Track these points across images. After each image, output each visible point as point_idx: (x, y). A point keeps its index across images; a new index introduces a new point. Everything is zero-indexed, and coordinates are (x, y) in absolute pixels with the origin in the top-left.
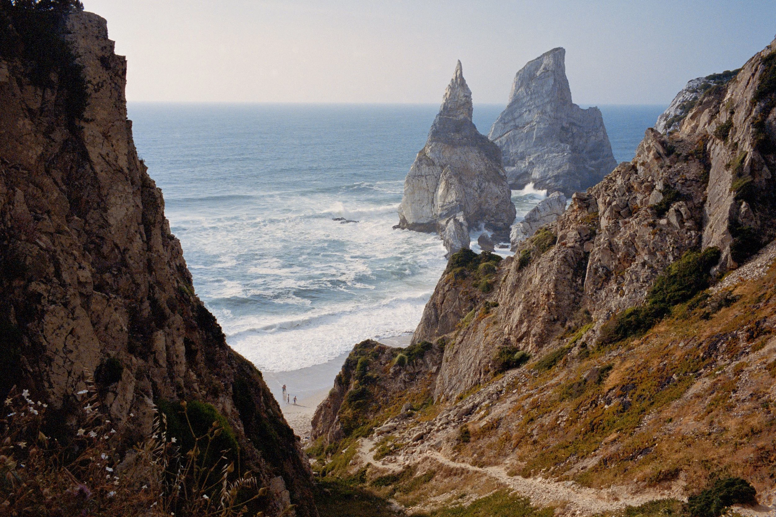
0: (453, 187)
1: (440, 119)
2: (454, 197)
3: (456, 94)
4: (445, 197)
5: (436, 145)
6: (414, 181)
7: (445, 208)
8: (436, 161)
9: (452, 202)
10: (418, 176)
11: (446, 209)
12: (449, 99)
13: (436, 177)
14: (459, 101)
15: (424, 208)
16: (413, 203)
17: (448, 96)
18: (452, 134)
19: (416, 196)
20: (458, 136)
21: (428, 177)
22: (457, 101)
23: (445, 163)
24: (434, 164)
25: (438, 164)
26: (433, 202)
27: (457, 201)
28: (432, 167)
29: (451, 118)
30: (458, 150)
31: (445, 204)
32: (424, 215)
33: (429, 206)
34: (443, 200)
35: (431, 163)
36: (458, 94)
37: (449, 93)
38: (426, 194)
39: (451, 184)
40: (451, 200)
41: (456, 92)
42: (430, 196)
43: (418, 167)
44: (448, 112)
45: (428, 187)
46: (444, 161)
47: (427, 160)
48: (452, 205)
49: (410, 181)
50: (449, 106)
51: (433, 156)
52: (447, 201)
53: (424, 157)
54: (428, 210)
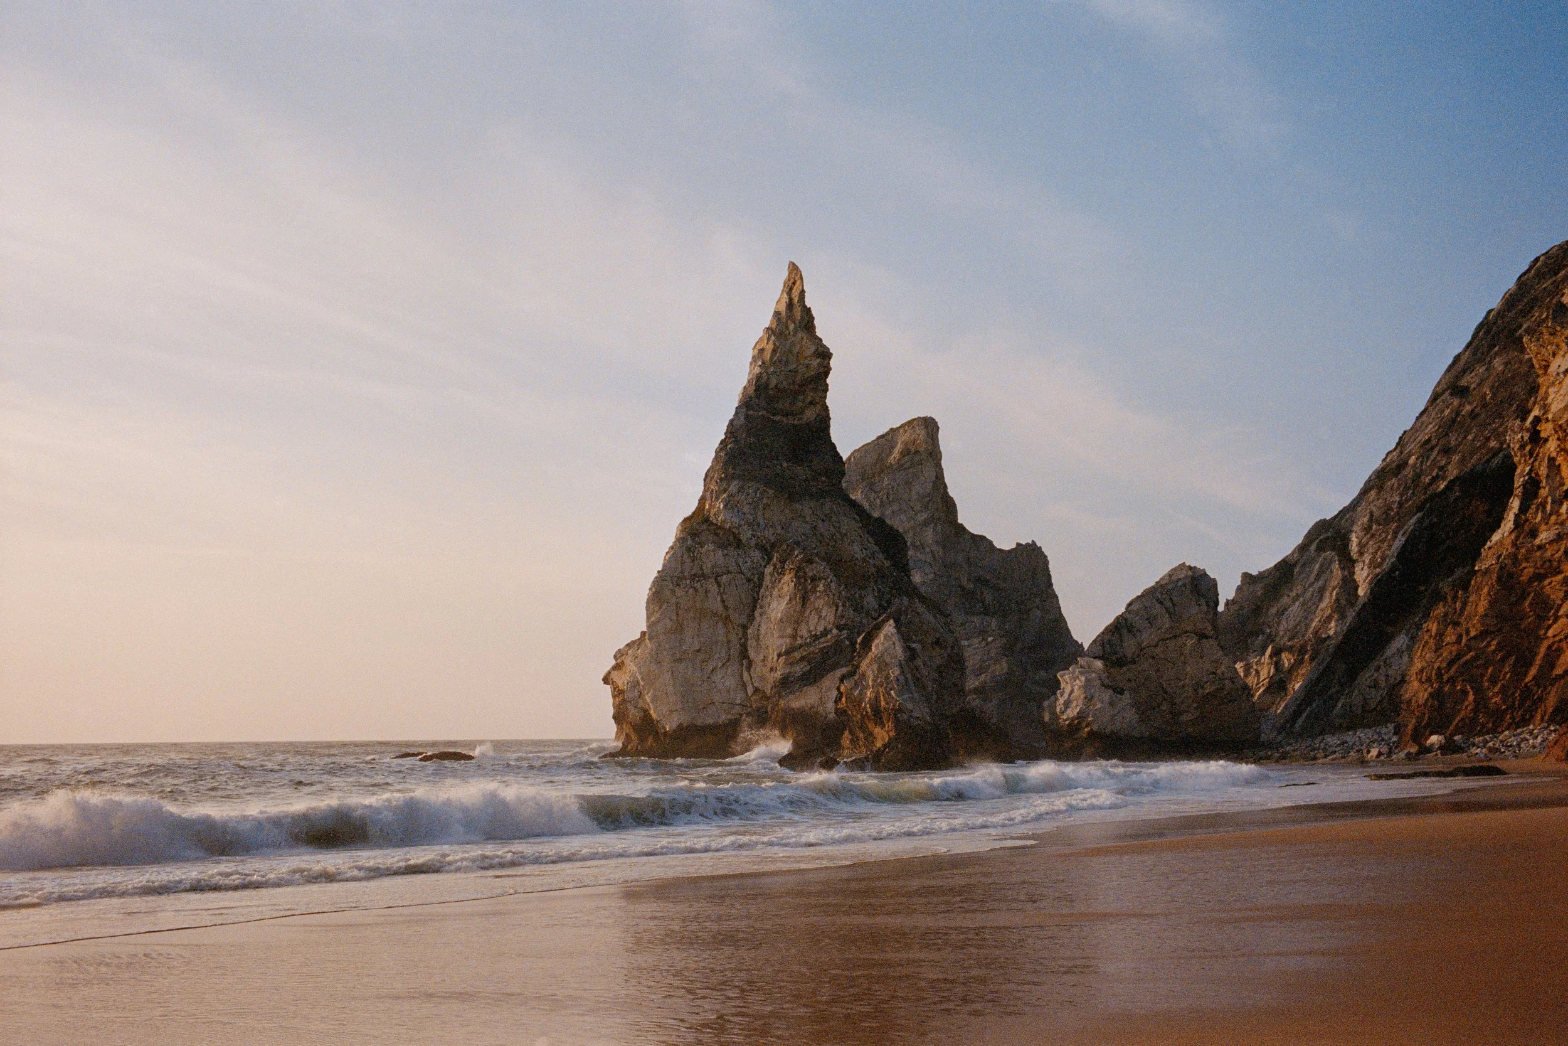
0: (821, 587)
1: (747, 417)
2: (831, 617)
3: (790, 351)
4: (796, 619)
5: (741, 490)
6: (678, 594)
7: (797, 655)
8: (746, 535)
9: (825, 632)
10: (693, 577)
11: (802, 659)
12: (773, 363)
13: (749, 580)
14: (802, 369)
15: (717, 677)
16: (680, 660)
17: (767, 355)
18: (785, 465)
19: (689, 640)
20: (802, 472)
21: (724, 579)
22: (796, 371)
23: (773, 539)
24: (739, 544)
25: (753, 542)
26: (744, 654)
27: (840, 628)
28: (731, 551)
29: (777, 418)
30: (807, 508)
31: (799, 641)
32: (717, 698)
33: (733, 668)
34: (789, 631)
35: (730, 540)
36: (796, 349)
37: (770, 347)
38: (721, 631)
39: (813, 579)
40: (821, 628)
41: (793, 344)
42: (733, 638)
43: (689, 550)
44: (771, 400)
45: (726, 608)
46: (769, 534)
47: (716, 534)
48: (823, 643)
49: (668, 593)
50: (774, 382)
51: (735, 520)
52: (803, 631)
53: (704, 527)
54: (731, 682)
